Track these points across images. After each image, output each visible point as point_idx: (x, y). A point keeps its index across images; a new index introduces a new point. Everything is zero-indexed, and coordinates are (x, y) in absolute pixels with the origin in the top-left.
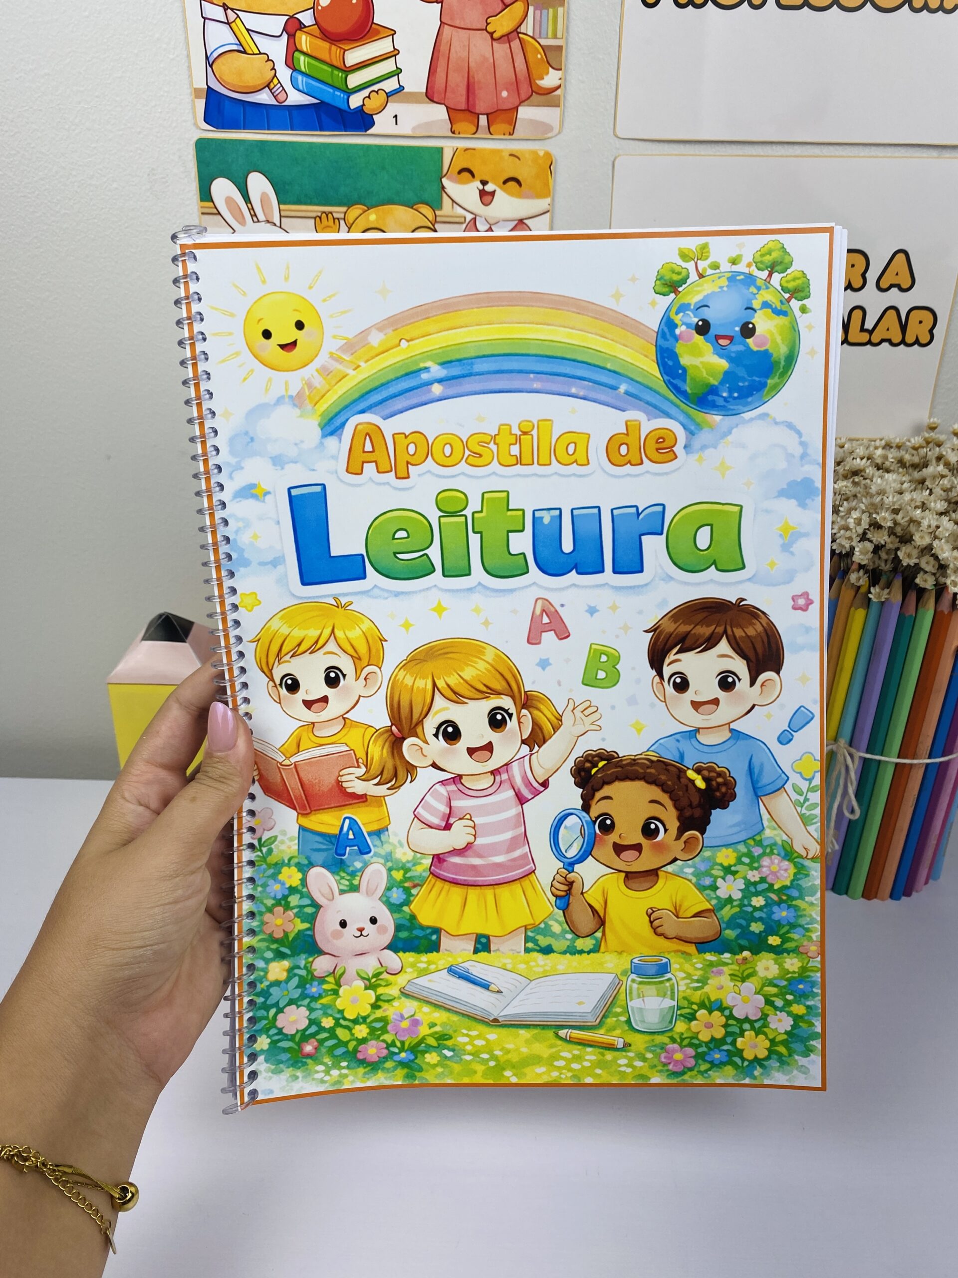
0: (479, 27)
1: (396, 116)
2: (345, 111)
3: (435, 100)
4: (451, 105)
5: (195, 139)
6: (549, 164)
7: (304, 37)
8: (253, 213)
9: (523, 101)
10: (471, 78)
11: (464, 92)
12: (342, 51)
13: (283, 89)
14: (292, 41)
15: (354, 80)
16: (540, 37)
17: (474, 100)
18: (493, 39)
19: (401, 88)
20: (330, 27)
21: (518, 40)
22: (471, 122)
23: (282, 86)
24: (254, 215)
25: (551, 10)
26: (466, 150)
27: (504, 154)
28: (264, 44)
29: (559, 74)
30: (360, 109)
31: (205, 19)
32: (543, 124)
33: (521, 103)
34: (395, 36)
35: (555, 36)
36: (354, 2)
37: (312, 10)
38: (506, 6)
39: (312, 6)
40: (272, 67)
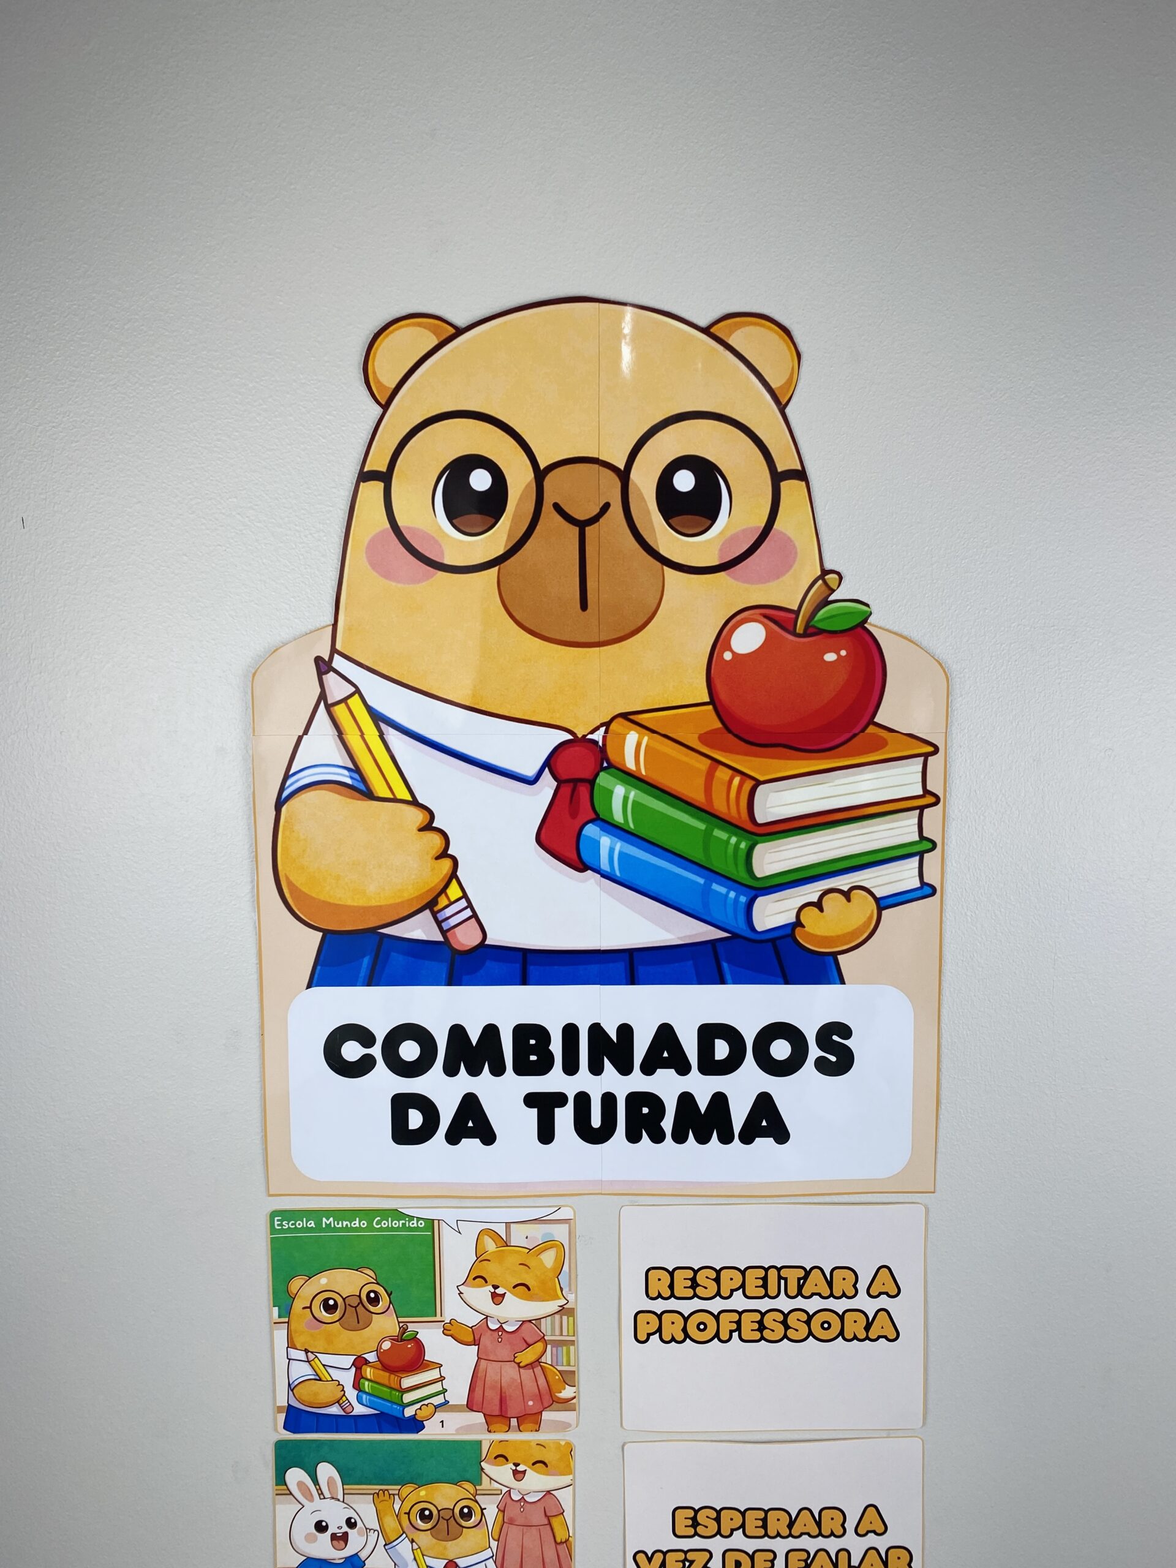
0: (509, 1359)
1: (442, 1422)
2: (401, 1419)
3: (474, 1409)
5: (275, 1440)
6: (569, 1451)
7: (368, 1369)
8: (320, 1492)
9: (546, 1408)
10: (503, 1395)
11: (498, 1403)
12: (399, 1378)
13: (350, 1404)
14: (359, 1372)
15: (408, 1398)
16: (557, 1365)
17: (506, 1408)
18: (519, 1367)
19: (447, 1402)
21: (539, 1367)
22: (504, 1423)
23: (349, 1402)
24: (321, 1493)
25: (564, 1349)
26: (501, 1441)
27: (532, 1444)
28: (336, 1374)
29: (574, 1389)
30: (413, 1417)
31: (290, 1359)
32: (563, 1422)
33: (544, 1409)
34: (441, 1368)
35: (569, 1365)
36: (409, 1346)
37: (376, 1352)
38: (529, 1346)
39: (376, 1349)
40: (341, 1389)
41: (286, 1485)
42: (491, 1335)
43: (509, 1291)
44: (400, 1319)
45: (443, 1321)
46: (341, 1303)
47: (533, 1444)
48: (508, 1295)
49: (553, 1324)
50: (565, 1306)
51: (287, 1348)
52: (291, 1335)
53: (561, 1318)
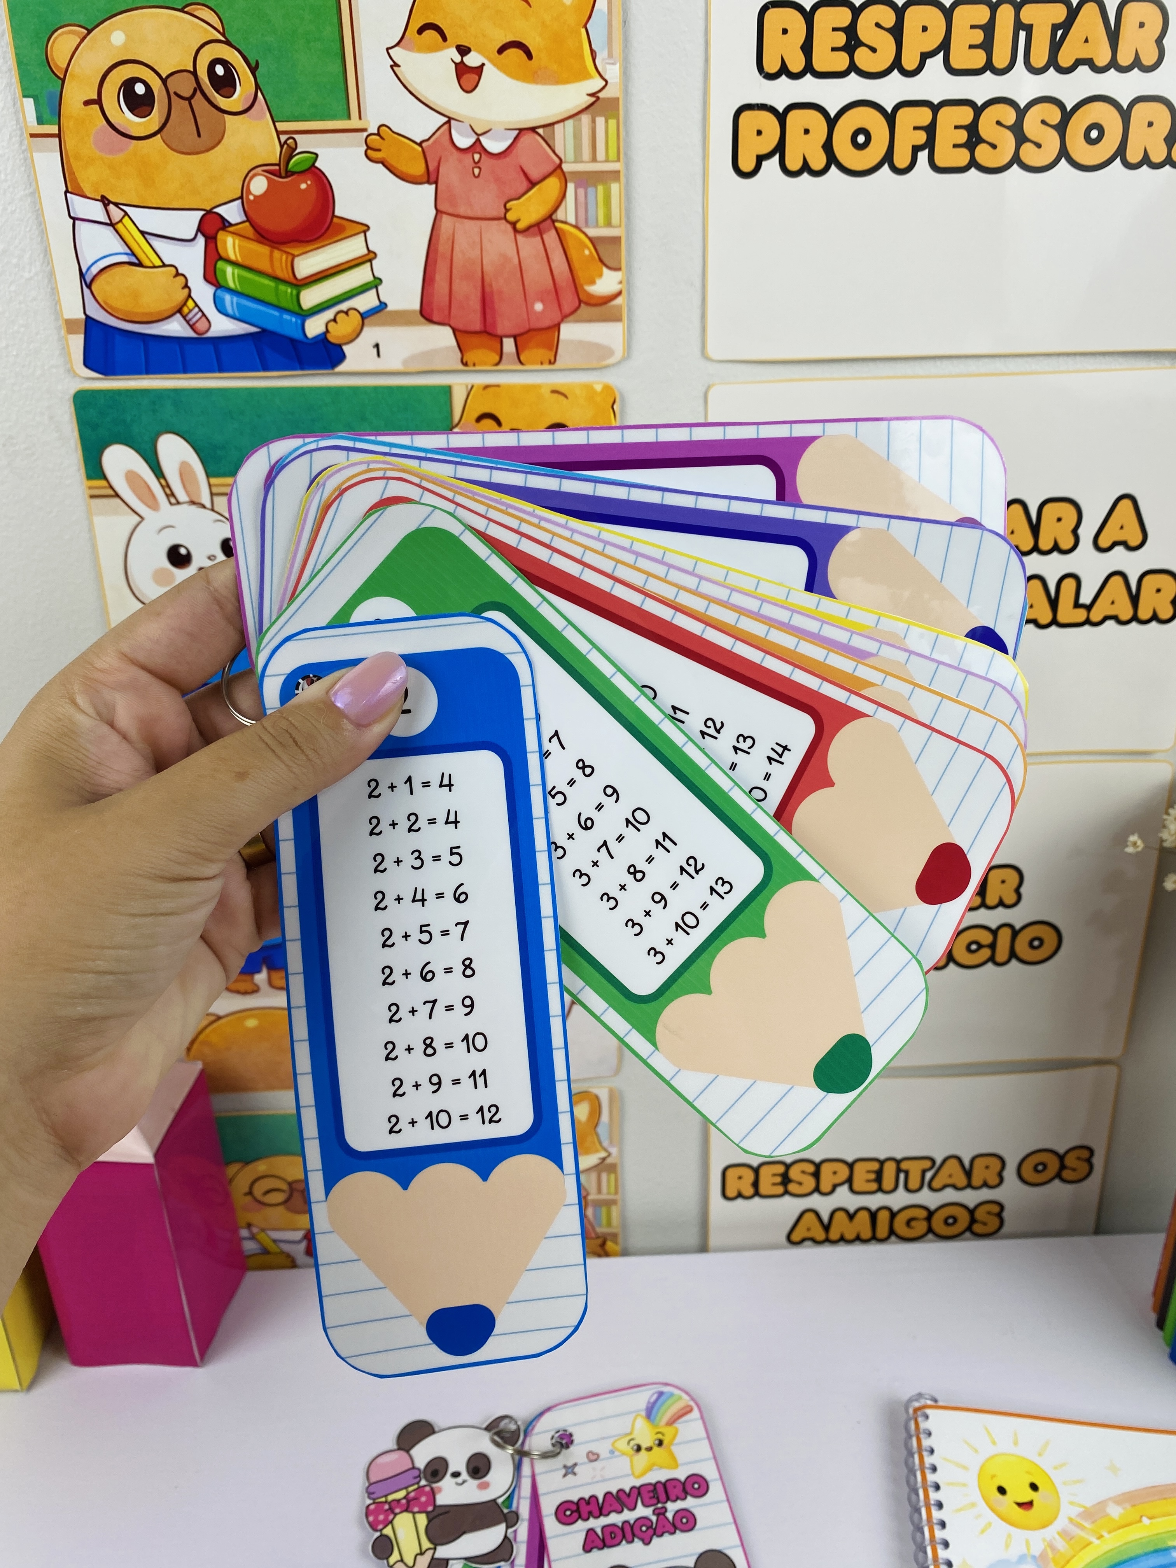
0: (494, 214)
1: (377, 346)
2: (300, 342)
3: (435, 319)
4: (460, 326)
5: (73, 391)
6: (611, 402)
7: (230, 240)
8: (168, 493)
9: (567, 316)
10: (487, 289)
11: (478, 307)
12: (290, 258)
13: (204, 315)
14: (212, 245)
15: (310, 297)
16: (587, 225)
17: (494, 318)
18: (516, 230)
19: (383, 306)
20: (269, 224)
21: (553, 232)
22: (491, 349)
23: (200, 310)
24: (170, 494)
25: (600, 188)
26: (486, 387)
27: (543, 391)
28: (169, 252)
29: (617, 276)
30: (323, 339)
31: (74, 219)
32: (597, 346)
33: (564, 317)
34: (368, 234)
35: (609, 224)
36: (303, 186)
37: (240, 201)
38: (533, 184)
39: (239, 195)
40: (183, 284)
41: (105, 478)
42: (460, 161)
43: (490, 60)
44: (281, 126)
45: (365, 130)
46: (160, 91)
47: (546, 392)
48: (489, 69)
49: (577, 136)
50: (600, 95)
51: (66, 192)
52: (70, 166)
53: (594, 121)
